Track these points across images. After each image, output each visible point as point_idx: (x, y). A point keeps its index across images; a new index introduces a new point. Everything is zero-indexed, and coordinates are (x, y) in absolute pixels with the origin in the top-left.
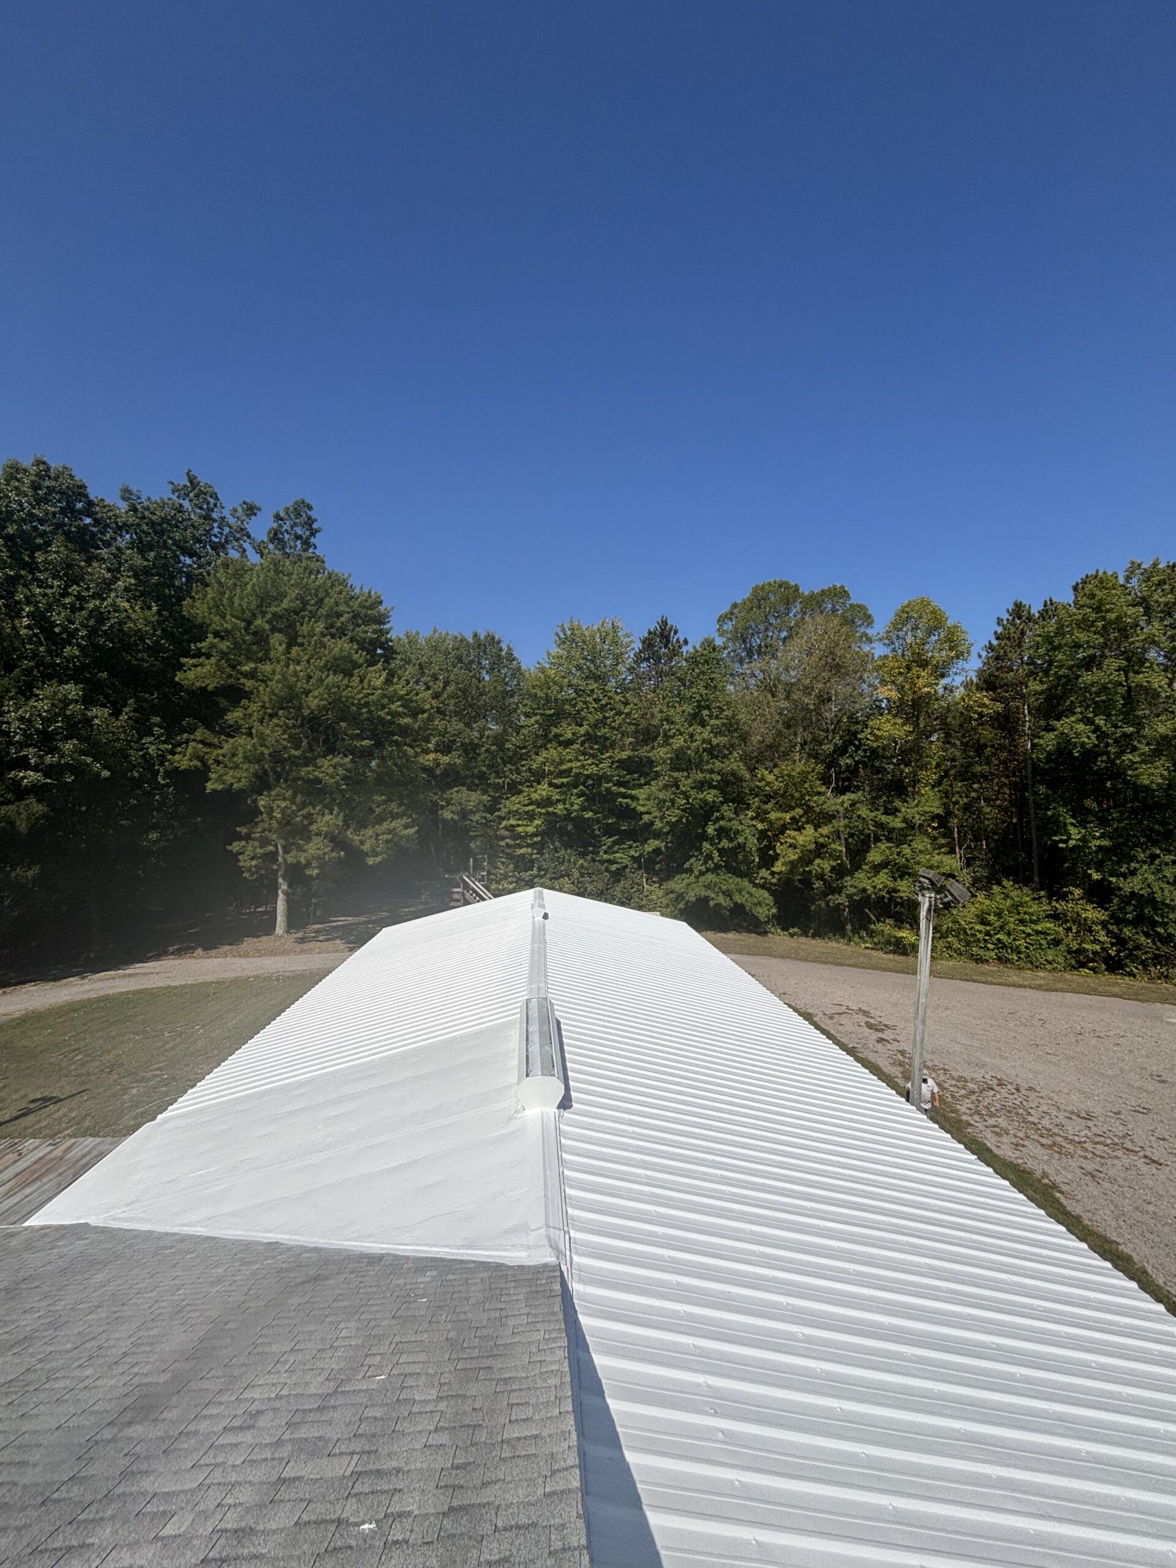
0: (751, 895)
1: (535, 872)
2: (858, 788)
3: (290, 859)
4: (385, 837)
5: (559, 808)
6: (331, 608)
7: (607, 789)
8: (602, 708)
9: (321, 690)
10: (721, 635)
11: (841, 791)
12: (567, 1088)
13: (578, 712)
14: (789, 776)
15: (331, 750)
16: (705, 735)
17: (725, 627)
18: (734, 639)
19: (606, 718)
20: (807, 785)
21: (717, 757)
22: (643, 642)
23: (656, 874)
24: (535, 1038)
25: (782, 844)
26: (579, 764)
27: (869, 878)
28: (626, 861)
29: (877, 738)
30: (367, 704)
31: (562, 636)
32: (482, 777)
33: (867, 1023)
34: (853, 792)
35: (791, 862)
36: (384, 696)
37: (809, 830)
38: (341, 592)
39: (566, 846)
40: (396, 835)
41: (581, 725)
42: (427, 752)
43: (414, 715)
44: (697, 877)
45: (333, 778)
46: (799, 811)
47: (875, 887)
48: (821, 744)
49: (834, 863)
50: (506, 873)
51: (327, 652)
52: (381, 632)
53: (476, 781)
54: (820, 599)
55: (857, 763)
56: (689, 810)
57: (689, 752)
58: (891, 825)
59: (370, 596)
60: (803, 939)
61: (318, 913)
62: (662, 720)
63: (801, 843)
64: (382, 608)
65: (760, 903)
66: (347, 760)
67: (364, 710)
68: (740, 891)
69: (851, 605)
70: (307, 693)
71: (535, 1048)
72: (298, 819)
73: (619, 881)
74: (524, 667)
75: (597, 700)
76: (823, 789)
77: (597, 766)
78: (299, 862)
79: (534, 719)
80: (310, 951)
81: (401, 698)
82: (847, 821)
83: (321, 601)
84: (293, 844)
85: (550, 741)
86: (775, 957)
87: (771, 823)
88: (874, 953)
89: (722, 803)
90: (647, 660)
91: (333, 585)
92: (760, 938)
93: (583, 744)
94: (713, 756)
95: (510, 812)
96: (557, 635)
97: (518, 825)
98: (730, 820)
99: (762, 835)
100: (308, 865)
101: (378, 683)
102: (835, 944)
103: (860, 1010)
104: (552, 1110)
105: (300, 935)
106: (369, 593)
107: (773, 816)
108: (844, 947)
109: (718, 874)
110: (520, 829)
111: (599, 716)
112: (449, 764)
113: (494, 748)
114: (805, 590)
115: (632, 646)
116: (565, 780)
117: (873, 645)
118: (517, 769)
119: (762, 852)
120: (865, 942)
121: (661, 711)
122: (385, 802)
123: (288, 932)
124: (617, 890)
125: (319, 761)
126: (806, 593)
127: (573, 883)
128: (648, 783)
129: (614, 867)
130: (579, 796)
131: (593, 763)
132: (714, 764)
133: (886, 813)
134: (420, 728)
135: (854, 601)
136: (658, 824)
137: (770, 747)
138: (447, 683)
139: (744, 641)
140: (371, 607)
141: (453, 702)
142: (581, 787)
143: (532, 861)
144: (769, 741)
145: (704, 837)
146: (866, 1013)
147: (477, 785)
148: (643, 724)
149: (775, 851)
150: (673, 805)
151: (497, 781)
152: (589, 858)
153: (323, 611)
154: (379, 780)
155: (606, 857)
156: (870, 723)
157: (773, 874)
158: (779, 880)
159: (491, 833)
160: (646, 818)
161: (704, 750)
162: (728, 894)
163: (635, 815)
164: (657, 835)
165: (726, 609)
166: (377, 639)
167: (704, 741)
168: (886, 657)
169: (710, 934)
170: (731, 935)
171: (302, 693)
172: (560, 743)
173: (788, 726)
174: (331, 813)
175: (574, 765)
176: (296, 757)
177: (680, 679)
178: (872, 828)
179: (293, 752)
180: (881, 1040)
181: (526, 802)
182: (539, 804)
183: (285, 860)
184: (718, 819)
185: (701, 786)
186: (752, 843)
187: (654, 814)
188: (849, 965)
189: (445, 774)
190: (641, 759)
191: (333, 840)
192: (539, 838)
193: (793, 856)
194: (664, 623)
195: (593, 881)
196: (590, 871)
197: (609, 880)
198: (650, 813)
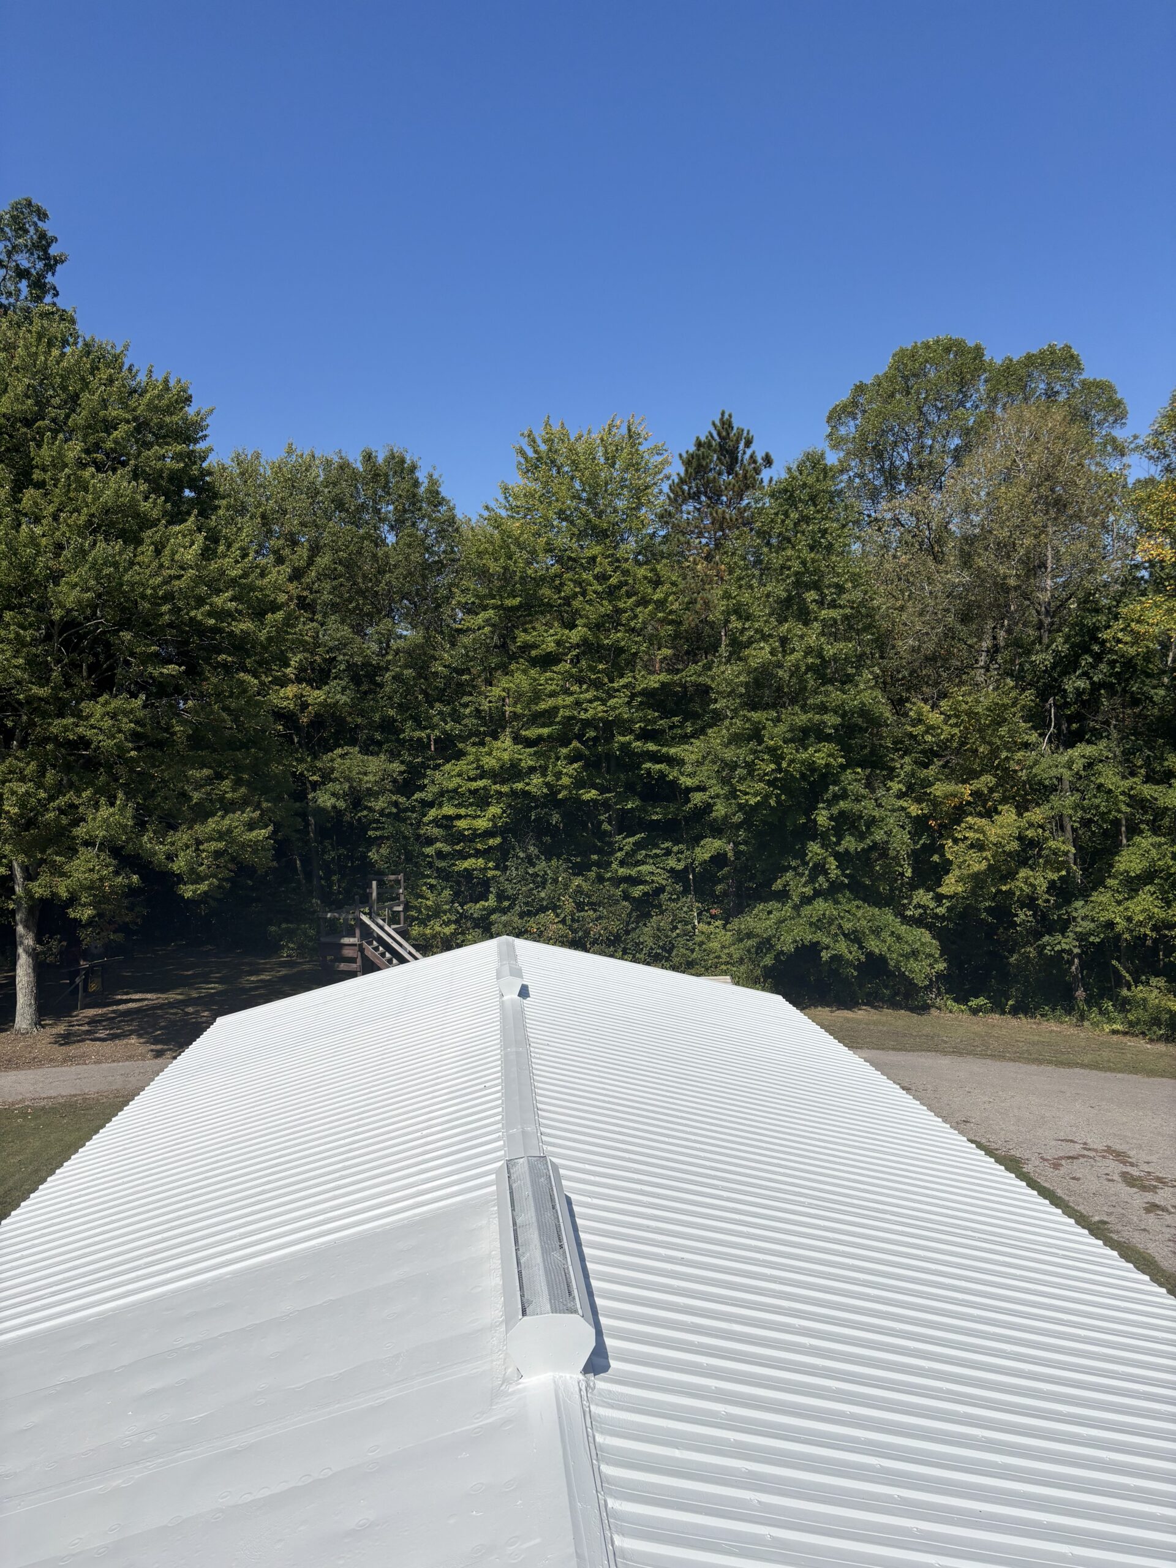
0: (899, 938)
1: (492, 902)
2: (1097, 735)
3: (38, 889)
4: (214, 846)
5: (536, 784)
6: (94, 414)
7: (624, 747)
8: (612, 593)
9: (83, 570)
10: (835, 447)
11: (1068, 740)
12: (599, 1333)
13: (567, 601)
14: (970, 713)
15: (105, 684)
16: (812, 640)
17: (843, 431)
18: (860, 452)
19: (618, 611)
20: (1003, 731)
21: (831, 681)
22: (688, 463)
23: (717, 900)
24: (532, 1237)
25: (956, 841)
26: (569, 700)
27: (1119, 903)
28: (661, 879)
29: (1137, 638)
30: (169, 597)
31: (531, 453)
32: (388, 726)
33: (1124, 1175)
34: (1089, 742)
35: (975, 876)
36: (199, 580)
37: (1008, 816)
38: (111, 381)
39: (549, 853)
40: (233, 841)
41: (572, 626)
42: (283, 682)
43: (259, 613)
44: (796, 908)
45: (113, 737)
46: (988, 780)
47: (1129, 919)
48: (1028, 652)
49: (1055, 876)
50: (438, 906)
51: (90, 498)
52: (191, 458)
53: (378, 736)
54: (1022, 372)
55: (1096, 687)
56: (782, 783)
57: (780, 673)
58: (1160, 803)
59: (167, 389)
60: (995, 1018)
61: (93, 987)
62: (727, 613)
63: (993, 839)
64: (191, 411)
65: (914, 954)
66: (138, 702)
67: (165, 608)
68: (877, 932)
69: (1084, 383)
70: (56, 577)
71: (534, 1254)
72: (51, 815)
73: (648, 916)
74: (459, 515)
75: (602, 578)
76: (1033, 737)
77: (604, 702)
78: (54, 895)
79: (483, 615)
80: (81, 1060)
81: (233, 582)
82: (1078, 795)
83: (75, 398)
84: (43, 861)
85: (513, 657)
86: (945, 1053)
87: (935, 803)
88: (1130, 1042)
89: (843, 768)
90: (696, 497)
91: (94, 369)
92: (915, 1017)
93: (575, 662)
94: (826, 681)
95: (442, 794)
96: (522, 452)
97: (459, 817)
98: (858, 800)
99: (919, 825)
100: (73, 900)
101: (190, 555)
102: (1053, 1026)
103: (1109, 1150)
104: (573, 1376)
105: (61, 1029)
106: (166, 381)
107: (939, 789)
108: (1073, 1031)
109: (837, 902)
110: (462, 824)
111: (606, 607)
112: (324, 704)
113: (408, 672)
114: (995, 356)
115: (667, 471)
116: (545, 731)
117: (1126, 460)
118: (454, 710)
119: (919, 858)
120: (1111, 1020)
121: (727, 596)
122: (209, 780)
123: (38, 1023)
124: (646, 934)
125: (86, 706)
126: (998, 361)
127: (563, 922)
128: (702, 731)
129: (638, 891)
130: (572, 760)
131: (597, 699)
132: (827, 694)
133: (1148, 779)
134: (270, 639)
135: (1088, 375)
136: (720, 810)
137: (931, 659)
138: (315, 549)
139: (880, 456)
140: (169, 410)
141: (327, 585)
142: (575, 744)
143: (486, 883)
144: (929, 647)
145: (811, 832)
146: (1120, 1157)
147: (380, 744)
148: (690, 620)
149: (942, 855)
150: (751, 773)
151: (417, 734)
152: (592, 874)
153: (79, 418)
154: (196, 740)
155: (622, 871)
156: (1123, 610)
157: (939, 898)
158: (949, 909)
159: (408, 831)
160: (697, 798)
161: (809, 668)
162: (855, 938)
163: (673, 792)
164: (717, 830)
165: (844, 396)
166: (184, 470)
167: (808, 651)
168: (1150, 482)
169: (824, 1012)
170: (861, 1015)
171: (47, 578)
172: (534, 662)
173: (965, 618)
174: (112, 804)
175: (560, 701)
176: (41, 699)
177: (760, 534)
178: (1124, 808)
179: (36, 690)
180: (1152, 1208)
181: (472, 774)
182: (496, 776)
183: (28, 892)
184: (836, 798)
185: (804, 736)
186: (901, 842)
187: (712, 792)
188: (1083, 1066)
189: (318, 722)
190: (684, 686)
191: (116, 851)
192: (498, 840)
193: (978, 864)
194: (726, 424)
195: (599, 918)
196: (594, 899)
197: (629, 915)
198: (701, 788)
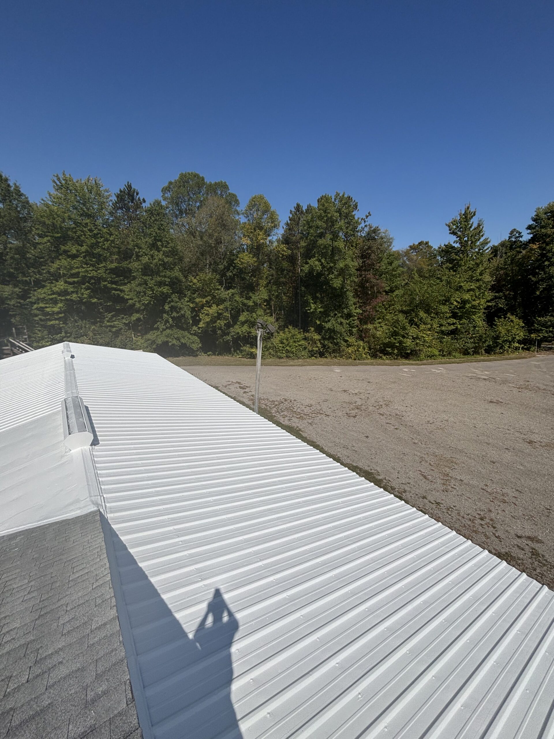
0: (189, 339)
1: (63, 334)
2: (235, 287)
5: (74, 297)
7: (104, 285)
8: (95, 236)
10: (164, 200)
11: (228, 288)
12: (95, 436)
13: (79, 237)
14: (204, 280)
16: (160, 256)
17: (166, 195)
18: (172, 203)
19: (98, 242)
20: (212, 285)
21: (167, 269)
22: (117, 197)
23: (139, 331)
24: (72, 416)
25: (202, 314)
26: (83, 270)
27: (240, 328)
28: (121, 326)
29: (242, 263)
31: (58, 183)
32: (11, 275)
33: (240, 387)
34: (233, 289)
35: (207, 322)
37: (214, 307)
39: (82, 319)
41: (82, 246)
44: (161, 332)
46: (209, 298)
47: (242, 332)
48: (218, 265)
49: (225, 322)
50: (43, 336)
53: (7, 279)
54: (214, 187)
55: (234, 275)
56: (154, 297)
57: (152, 265)
58: (248, 304)
60: (214, 357)
62: (134, 246)
63: (211, 313)
65: (193, 342)
68: (184, 337)
69: (229, 193)
71: (73, 421)
73: (118, 336)
74: (31, 201)
75: (90, 230)
76: (220, 287)
77: (96, 271)
79: (46, 239)
82: (230, 302)
85: (61, 255)
87: (196, 304)
88: (243, 359)
89: (172, 293)
90: (121, 208)
92: (195, 358)
93: (84, 257)
94: (165, 268)
95: (38, 299)
96: (54, 181)
97: (46, 307)
98: (176, 302)
99: (193, 309)
102: (227, 357)
104: (87, 447)
107: (197, 300)
108: (231, 358)
109: (172, 330)
110: (48, 310)
111: (93, 241)
113: (17, 256)
114: (207, 181)
115: (110, 198)
116: (76, 280)
117: (240, 216)
118: (39, 271)
119: (193, 318)
120: (239, 355)
121: (133, 241)
124: (118, 341)
128: (129, 282)
129: (114, 330)
130: (87, 289)
131: (93, 270)
132: (166, 272)
133: (246, 299)
135: (230, 191)
136: (138, 305)
137: (194, 265)
139: (177, 205)
142: (87, 284)
143: (60, 328)
144: (193, 261)
145: (164, 311)
146: (239, 383)
147: (8, 281)
148: (123, 247)
149: (199, 317)
150: (145, 294)
151: (24, 279)
152: (98, 325)
155: (108, 324)
156: (239, 256)
157: (199, 328)
158: (202, 331)
159: (27, 312)
160: (130, 302)
161: (160, 265)
162: (178, 339)
163: (124, 300)
164: (138, 311)
165: (166, 184)
167: (160, 260)
168: (245, 223)
170: (181, 358)
172: (69, 256)
173: (202, 254)
175: (80, 270)
177: (143, 223)
178: (241, 305)
180: (245, 392)
181: (49, 293)
182: (59, 294)
184: (170, 302)
185: (160, 284)
186: (188, 314)
187: (135, 300)
188: (232, 365)
190: (124, 268)
192: (63, 315)
193: (208, 319)
194: (129, 187)
195: (102, 338)
196: (99, 332)
197: (112, 336)
198: (132, 299)
